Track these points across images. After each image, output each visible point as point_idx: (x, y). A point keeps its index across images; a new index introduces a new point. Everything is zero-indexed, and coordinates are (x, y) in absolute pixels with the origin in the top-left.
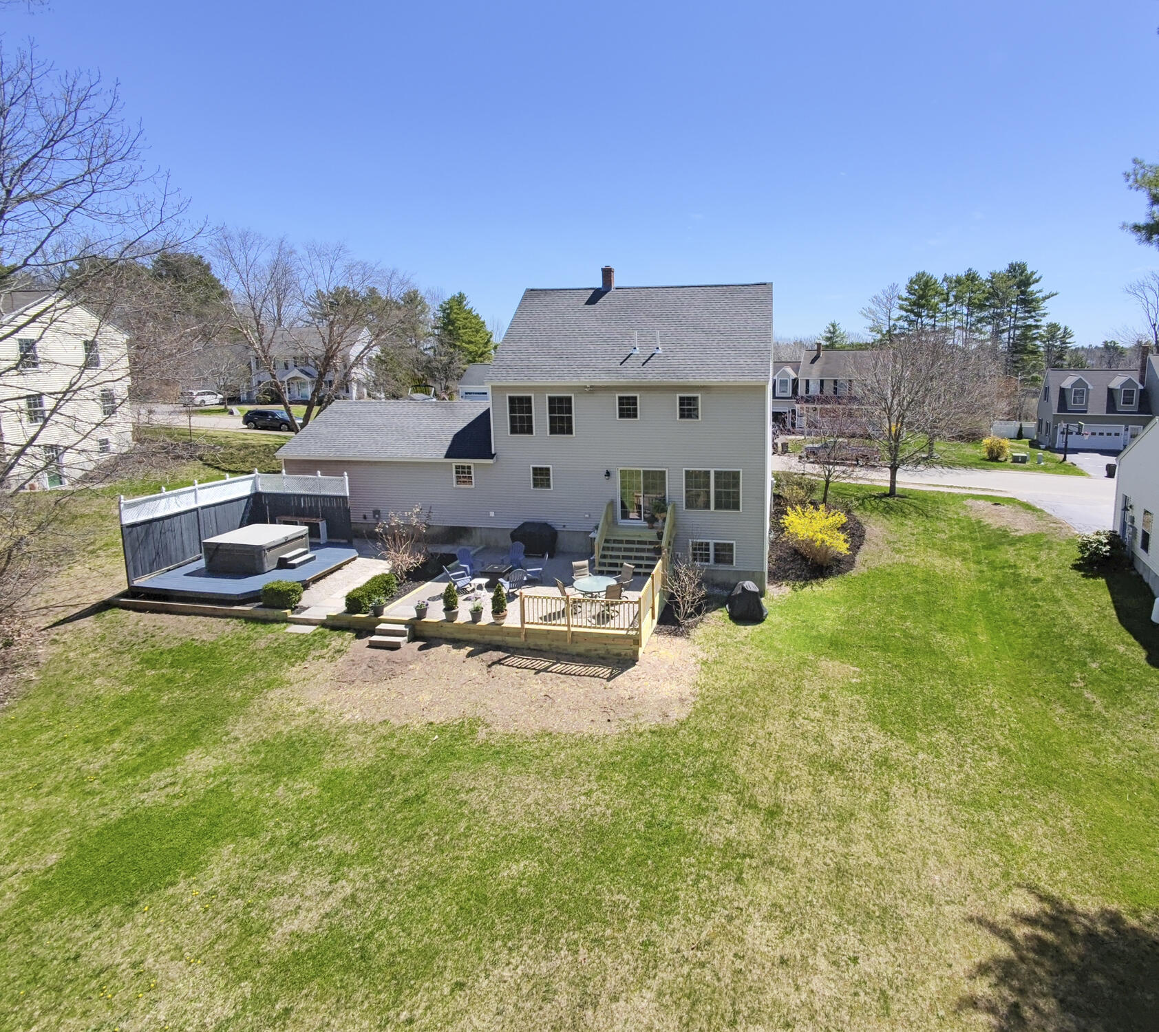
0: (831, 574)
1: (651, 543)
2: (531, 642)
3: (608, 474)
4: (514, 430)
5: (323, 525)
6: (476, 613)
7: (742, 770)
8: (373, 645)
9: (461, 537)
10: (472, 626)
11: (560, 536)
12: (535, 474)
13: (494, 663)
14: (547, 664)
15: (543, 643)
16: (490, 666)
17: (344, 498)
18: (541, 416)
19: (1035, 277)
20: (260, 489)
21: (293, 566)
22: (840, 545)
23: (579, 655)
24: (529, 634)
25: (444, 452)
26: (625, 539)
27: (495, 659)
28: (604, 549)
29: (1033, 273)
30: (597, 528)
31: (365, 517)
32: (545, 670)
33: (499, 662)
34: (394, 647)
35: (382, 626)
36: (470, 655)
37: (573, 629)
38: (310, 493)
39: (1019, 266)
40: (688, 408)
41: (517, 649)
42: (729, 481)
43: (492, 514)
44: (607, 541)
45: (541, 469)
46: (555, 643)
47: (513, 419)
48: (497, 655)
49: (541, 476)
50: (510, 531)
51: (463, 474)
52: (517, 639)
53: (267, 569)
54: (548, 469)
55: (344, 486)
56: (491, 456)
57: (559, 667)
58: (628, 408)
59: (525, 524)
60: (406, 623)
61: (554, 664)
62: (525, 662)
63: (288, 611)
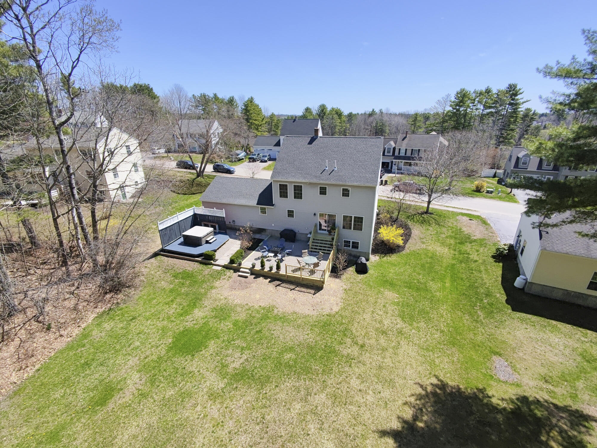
0: (395, 252)
1: (329, 241)
2: (289, 279)
3: (315, 214)
4: (281, 196)
5: (217, 226)
6: (271, 268)
7: (354, 331)
8: (239, 276)
9: (262, 232)
10: (270, 272)
11: (297, 234)
12: (288, 212)
13: (277, 286)
14: (294, 287)
15: (293, 280)
16: (276, 286)
17: (224, 217)
18: (291, 192)
19: (521, 91)
20: (196, 212)
21: (210, 243)
22: (400, 242)
23: (304, 285)
24: (288, 276)
25: (256, 202)
26: (320, 239)
27: (278, 284)
28: (313, 242)
29: (520, 89)
30: (311, 233)
31: (230, 223)
32: (293, 289)
33: (279, 285)
34: (246, 277)
35: (241, 270)
36: (270, 282)
37: (302, 277)
38: (212, 215)
39: (514, 85)
40: (346, 193)
41: (284, 281)
42: (359, 220)
43: (273, 225)
44: (314, 239)
45: (291, 211)
46: (297, 280)
47: (280, 192)
48: (278, 283)
49: (291, 214)
50: (280, 232)
51: (263, 211)
52: (284, 278)
53: (203, 244)
54: (293, 211)
55: (223, 213)
56: (273, 205)
57: (297, 289)
58: (323, 191)
59: (285, 230)
60: (249, 269)
61: (296, 287)
62: (287, 286)
63: (212, 261)
